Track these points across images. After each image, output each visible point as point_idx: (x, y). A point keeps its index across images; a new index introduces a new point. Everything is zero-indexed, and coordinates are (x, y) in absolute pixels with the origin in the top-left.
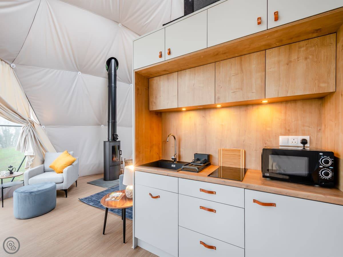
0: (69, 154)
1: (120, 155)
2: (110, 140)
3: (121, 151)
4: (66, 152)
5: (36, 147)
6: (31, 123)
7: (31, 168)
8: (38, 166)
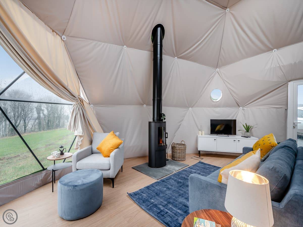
0: (116, 136)
1: (166, 138)
2: (156, 121)
3: (167, 133)
4: (112, 133)
5: (85, 126)
6: (81, 101)
7: (80, 150)
8: (86, 147)
